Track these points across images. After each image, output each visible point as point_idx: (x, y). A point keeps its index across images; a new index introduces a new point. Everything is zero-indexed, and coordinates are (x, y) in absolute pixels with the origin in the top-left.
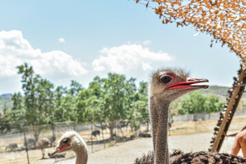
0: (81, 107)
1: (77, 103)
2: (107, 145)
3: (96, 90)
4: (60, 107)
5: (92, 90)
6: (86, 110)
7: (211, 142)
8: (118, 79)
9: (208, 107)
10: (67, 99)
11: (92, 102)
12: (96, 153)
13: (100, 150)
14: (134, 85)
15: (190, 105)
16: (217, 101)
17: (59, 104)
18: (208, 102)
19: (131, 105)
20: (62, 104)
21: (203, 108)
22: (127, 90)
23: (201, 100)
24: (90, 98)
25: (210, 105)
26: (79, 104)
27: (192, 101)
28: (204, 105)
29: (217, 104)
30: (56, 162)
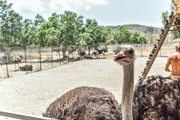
0: (42, 35)
1: (40, 32)
2: (62, 63)
3: (54, 23)
4: (27, 34)
5: (52, 23)
6: (46, 37)
7: (147, 64)
8: (72, 16)
9: (132, 40)
10: (32, 29)
11: (51, 32)
12: (55, 68)
13: (57, 66)
14: (82, 22)
15: (120, 38)
16: (138, 36)
17: (26, 32)
18: (132, 36)
19: (79, 35)
20: (29, 32)
21: (128, 41)
22: (77, 24)
23: (127, 34)
24: (50, 29)
25: (133, 38)
26: (41, 32)
27: (121, 35)
28: (129, 38)
29: (138, 38)
30: (27, 73)
